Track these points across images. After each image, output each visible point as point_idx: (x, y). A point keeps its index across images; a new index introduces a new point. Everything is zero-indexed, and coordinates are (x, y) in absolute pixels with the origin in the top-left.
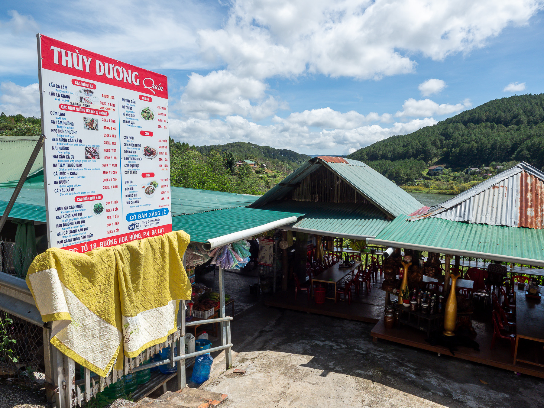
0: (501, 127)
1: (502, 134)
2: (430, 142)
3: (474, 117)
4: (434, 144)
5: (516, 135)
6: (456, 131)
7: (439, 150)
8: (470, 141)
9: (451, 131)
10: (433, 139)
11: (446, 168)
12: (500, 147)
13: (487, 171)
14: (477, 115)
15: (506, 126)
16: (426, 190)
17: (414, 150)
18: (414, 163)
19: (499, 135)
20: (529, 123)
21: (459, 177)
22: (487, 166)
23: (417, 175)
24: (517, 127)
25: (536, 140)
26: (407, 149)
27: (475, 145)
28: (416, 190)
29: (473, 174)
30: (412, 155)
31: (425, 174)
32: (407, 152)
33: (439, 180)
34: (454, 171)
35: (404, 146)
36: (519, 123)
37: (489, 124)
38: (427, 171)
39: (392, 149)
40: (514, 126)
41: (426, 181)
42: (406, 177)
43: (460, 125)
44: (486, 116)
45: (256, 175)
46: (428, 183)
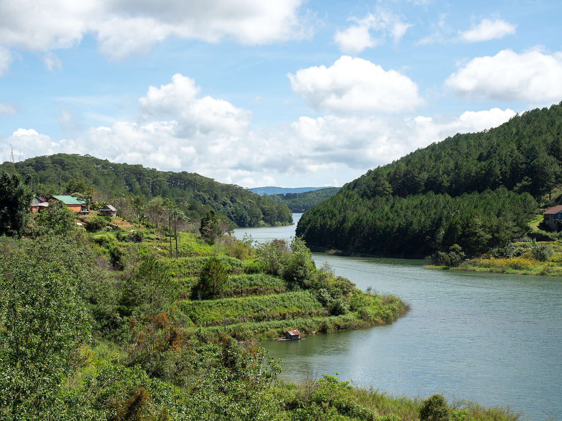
2: (544, 148)
10: (550, 139)
16: (540, 267)
18: (508, 200)
23: (516, 229)
26: (489, 165)
28: (516, 267)
30: (500, 180)
31: (534, 226)
32: (489, 172)
35: (480, 159)
38: (541, 219)
39: (452, 165)
41: (539, 244)
42: (489, 236)
45: (86, 235)
46: (543, 249)
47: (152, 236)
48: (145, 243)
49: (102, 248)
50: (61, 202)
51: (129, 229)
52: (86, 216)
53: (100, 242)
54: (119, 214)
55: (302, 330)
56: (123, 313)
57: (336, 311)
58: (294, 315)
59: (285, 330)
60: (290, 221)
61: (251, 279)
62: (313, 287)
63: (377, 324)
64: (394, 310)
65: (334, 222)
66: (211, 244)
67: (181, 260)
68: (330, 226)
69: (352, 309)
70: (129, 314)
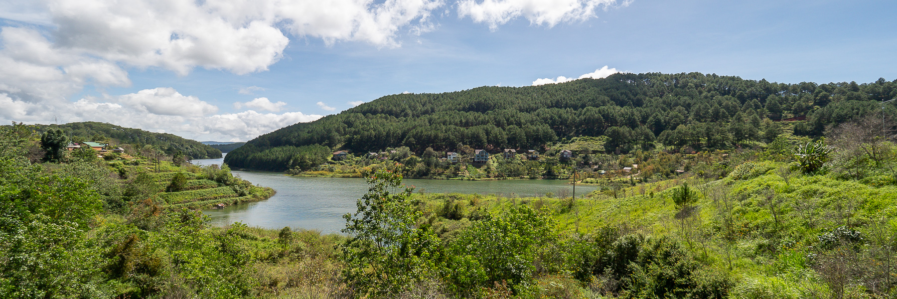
0: (393, 118)
1: (394, 124)
2: (334, 130)
3: (372, 108)
4: (338, 131)
5: (404, 125)
6: (357, 120)
7: (342, 137)
8: (370, 129)
9: (353, 119)
10: (336, 126)
11: (350, 153)
12: (393, 135)
13: (383, 155)
14: (374, 107)
15: (397, 118)
16: (331, 174)
17: (319, 136)
18: (319, 149)
19: (392, 125)
20: (413, 116)
21: (361, 161)
22: (384, 151)
23: (322, 160)
24: (404, 119)
25: (419, 129)
26: (312, 135)
27: (373, 133)
28: (322, 175)
29: (372, 158)
30: (316, 141)
31: (329, 159)
32: (312, 138)
33: (344, 164)
34: (356, 156)
35: (308, 133)
36: (406, 115)
37: (384, 115)
38: (332, 156)
39: (297, 134)
40: (402, 117)
42: (311, 163)
43: (360, 115)
44: (381, 108)
45: (104, 162)
46: (332, 167)
47: (144, 162)
48: (140, 166)
49: (114, 169)
50: (88, 146)
51: (131, 159)
52: (105, 152)
53: (113, 165)
54: (125, 152)
55: (225, 203)
56: (125, 200)
57: (242, 194)
58: (221, 197)
59: (217, 204)
60: (221, 156)
61: (199, 182)
62: (232, 185)
63: (261, 200)
64: (269, 193)
65: (242, 157)
66: (178, 166)
67: (161, 174)
68: (241, 158)
69: (250, 193)
70: (129, 200)
